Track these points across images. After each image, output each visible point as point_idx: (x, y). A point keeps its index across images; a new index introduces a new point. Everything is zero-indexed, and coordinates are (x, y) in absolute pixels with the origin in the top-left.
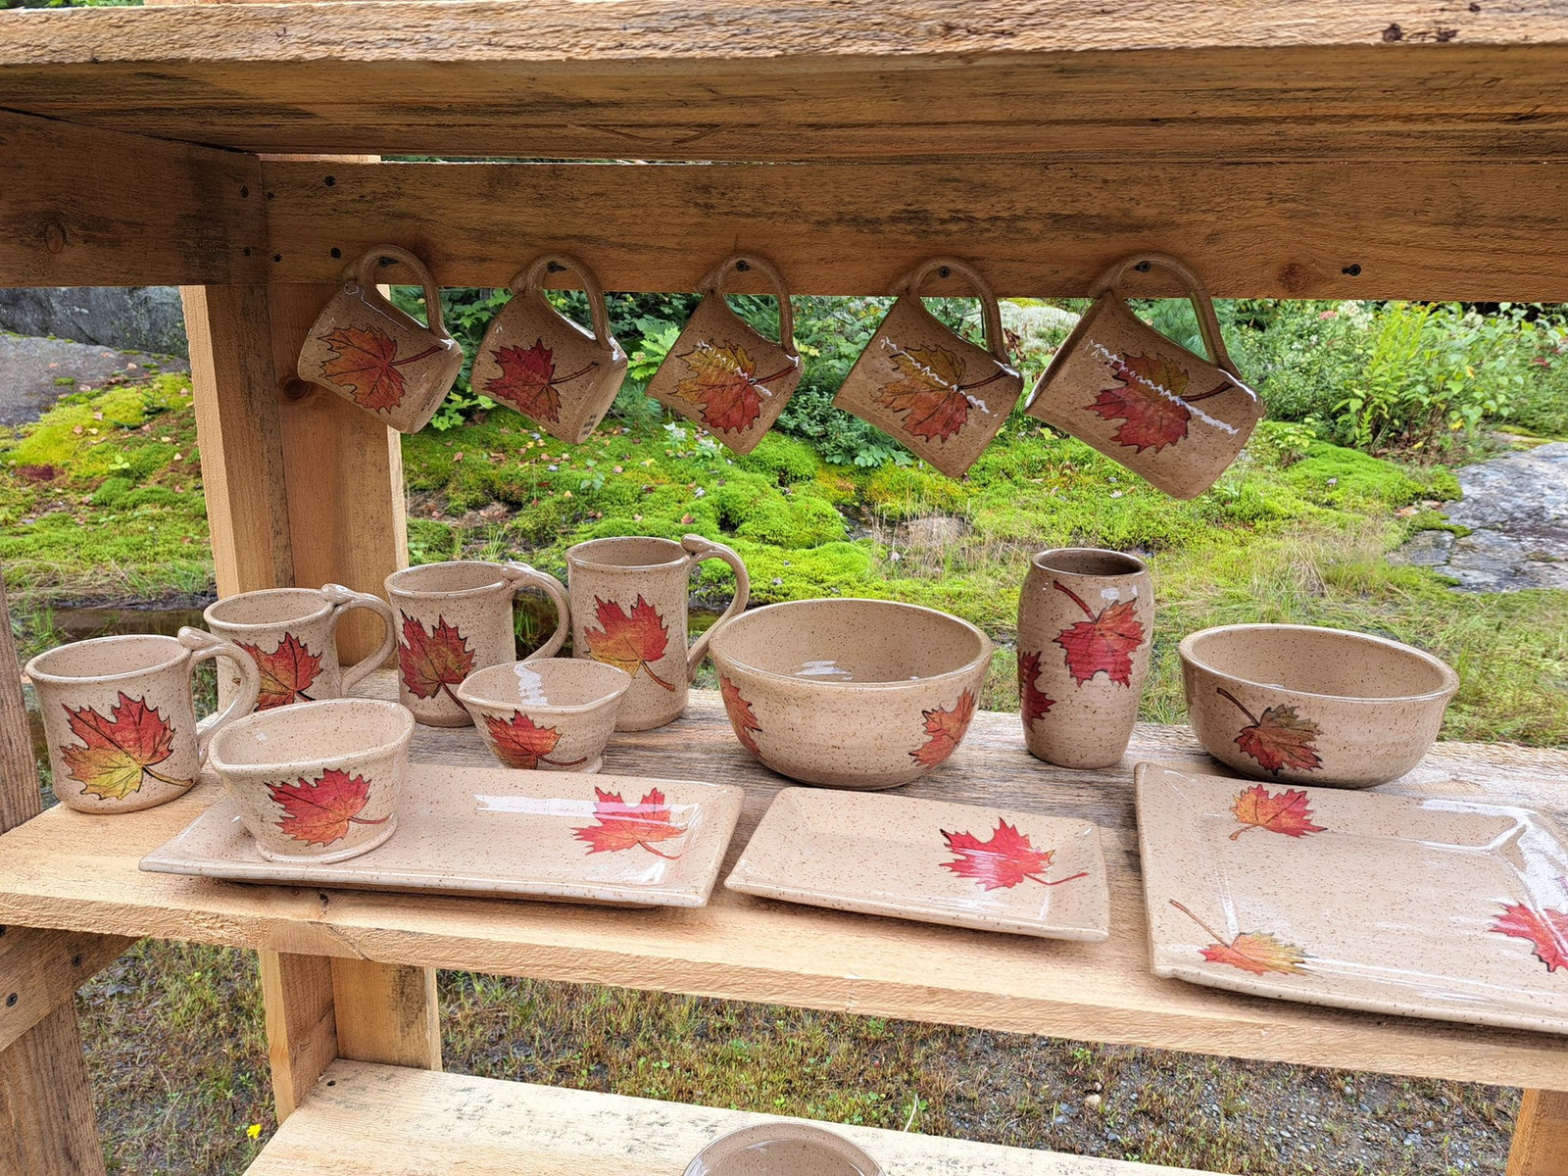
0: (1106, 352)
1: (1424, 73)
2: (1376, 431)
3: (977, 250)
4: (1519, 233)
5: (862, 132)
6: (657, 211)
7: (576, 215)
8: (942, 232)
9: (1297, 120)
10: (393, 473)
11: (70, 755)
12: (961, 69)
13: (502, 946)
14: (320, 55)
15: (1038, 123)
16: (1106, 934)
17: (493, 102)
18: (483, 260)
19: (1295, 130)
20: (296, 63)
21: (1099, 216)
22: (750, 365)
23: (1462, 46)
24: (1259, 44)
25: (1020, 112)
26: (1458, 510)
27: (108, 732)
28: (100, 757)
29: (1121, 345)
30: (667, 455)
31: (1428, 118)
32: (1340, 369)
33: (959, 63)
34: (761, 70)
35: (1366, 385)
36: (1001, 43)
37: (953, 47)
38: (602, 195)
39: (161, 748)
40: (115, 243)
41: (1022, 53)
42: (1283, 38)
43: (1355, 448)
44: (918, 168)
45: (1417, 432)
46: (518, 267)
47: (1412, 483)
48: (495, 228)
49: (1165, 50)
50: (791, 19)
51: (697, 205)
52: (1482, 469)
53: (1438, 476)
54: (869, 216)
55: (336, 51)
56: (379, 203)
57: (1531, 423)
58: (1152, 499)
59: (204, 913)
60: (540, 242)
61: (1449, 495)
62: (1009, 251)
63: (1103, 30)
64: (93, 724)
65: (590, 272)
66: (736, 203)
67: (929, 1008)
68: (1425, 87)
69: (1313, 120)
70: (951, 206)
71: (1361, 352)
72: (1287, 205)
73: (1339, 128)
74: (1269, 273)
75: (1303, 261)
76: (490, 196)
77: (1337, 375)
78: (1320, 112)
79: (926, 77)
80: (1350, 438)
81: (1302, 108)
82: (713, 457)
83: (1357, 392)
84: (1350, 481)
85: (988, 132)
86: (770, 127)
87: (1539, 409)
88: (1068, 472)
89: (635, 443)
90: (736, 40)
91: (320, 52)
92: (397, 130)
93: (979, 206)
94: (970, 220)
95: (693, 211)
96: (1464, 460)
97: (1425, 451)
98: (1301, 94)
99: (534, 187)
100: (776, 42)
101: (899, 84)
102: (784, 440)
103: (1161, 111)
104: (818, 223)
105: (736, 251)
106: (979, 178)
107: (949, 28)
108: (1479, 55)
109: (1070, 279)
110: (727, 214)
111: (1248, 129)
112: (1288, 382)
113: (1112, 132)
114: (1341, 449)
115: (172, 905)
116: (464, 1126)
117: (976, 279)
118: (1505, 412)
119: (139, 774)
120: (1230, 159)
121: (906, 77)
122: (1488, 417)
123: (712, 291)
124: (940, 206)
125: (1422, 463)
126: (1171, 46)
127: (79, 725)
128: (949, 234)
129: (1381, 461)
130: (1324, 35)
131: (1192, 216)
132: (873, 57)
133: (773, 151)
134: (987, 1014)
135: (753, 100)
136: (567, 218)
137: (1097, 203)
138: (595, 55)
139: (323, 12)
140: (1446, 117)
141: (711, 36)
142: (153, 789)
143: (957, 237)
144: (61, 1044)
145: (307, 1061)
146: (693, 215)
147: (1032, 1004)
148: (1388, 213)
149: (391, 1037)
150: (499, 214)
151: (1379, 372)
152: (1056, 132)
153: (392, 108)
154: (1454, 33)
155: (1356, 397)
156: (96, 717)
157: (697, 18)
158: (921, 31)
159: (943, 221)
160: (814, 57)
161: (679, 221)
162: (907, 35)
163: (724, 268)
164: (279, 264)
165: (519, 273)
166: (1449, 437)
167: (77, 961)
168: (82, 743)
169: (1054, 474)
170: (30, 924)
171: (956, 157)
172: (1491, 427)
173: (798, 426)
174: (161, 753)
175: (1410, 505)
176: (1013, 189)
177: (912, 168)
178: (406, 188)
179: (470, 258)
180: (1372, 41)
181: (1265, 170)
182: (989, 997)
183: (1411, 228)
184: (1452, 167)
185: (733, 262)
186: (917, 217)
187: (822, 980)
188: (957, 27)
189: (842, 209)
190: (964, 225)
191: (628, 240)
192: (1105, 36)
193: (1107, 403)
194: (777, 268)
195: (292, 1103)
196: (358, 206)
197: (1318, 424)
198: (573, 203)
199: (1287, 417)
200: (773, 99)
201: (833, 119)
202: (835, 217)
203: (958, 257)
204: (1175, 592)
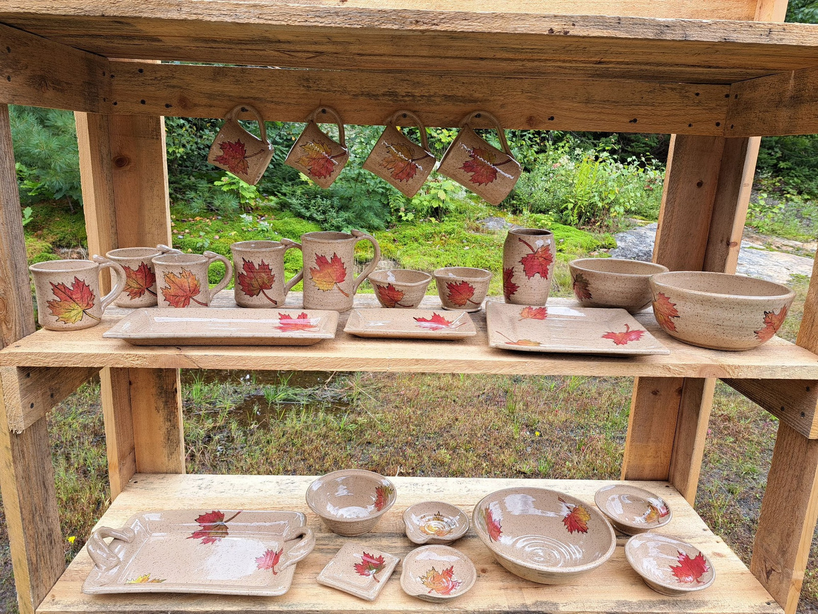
0: (466, 147)
1: (563, 44)
2: (580, 217)
3: (417, 108)
4: (607, 107)
5: (378, 58)
6: (287, 88)
7: (252, 89)
8: (403, 100)
9: (529, 60)
10: (166, 200)
11: (51, 305)
12: (420, 36)
13: (256, 358)
14: (194, 18)
15: (441, 58)
16: (476, 333)
17: (242, 39)
18: (211, 106)
19: (529, 65)
20: (185, 20)
21: (461, 96)
22: (329, 151)
23: (570, 36)
24: (512, 32)
25: (436, 53)
26: (615, 253)
27: (70, 294)
28: (65, 305)
29: (472, 144)
30: (243, 230)
31: (570, 62)
32: (563, 190)
33: (420, 33)
34: (352, 32)
35: (574, 197)
36: (434, 27)
37: (419, 28)
38: (263, 81)
39: (90, 303)
40: (62, 91)
41: (441, 31)
42: (520, 31)
43: (571, 226)
44: (392, 75)
45: (597, 218)
46: (226, 110)
47: (595, 241)
48: (216, 93)
49: (485, 33)
50: (365, 16)
51: (304, 86)
52: (625, 234)
53: (607, 238)
54: (374, 93)
55: (200, 17)
56: (164, 81)
57: (645, 214)
58: (482, 250)
59: (130, 354)
60: (237, 100)
61: (611, 246)
62: (428, 109)
63: (466, 25)
64: (63, 290)
65: (259, 112)
66: (320, 86)
67: (416, 367)
68: (565, 49)
69: (534, 60)
70: (406, 90)
71: (572, 182)
72: (528, 94)
73: (542, 64)
74: (523, 120)
75: (535, 115)
76: (214, 80)
77: (562, 193)
78: (536, 58)
79: (407, 38)
80: (569, 222)
81: (529, 56)
82: (268, 231)
83: (571, 200)
84: (569, 241)
85: (423, 60)
86: (343, 54)
87: (649, 208)
88: (444, 238)
89: (225, 224)
90: (347, 21)
91: (194, 17)
92: (190, 49)
93: (416, 91)
94: (413, 96)
95: (302, 88)
96: (618, 231)
97: (601, 227)
98: (528, 50)
99: (234, 76)
100: (360, 23)
101: (397, 40)
102: (304, 222)
103: (483, 55)
104: (354, 95)
105: (320, 105)
106: (416, 80)
107: (417, 22)
108: (576, 39)
109: (452, 120)
110: (316, 90)
111: (513, 63)
112: (541, 197)
113: (467, 62)
114: (565, 226)
115: (116, 352)
116: (202, 492)
117: (417, 119)
118: (633, 209)
119: (81, 314)
120: (508, 76)
121: (400, 37)
122: (628, 212)
123: (312, 121)
124: (402, 90)
125: (600, 232)
126: (487, 31)
127: (57, 291)
128: (405, 101)
129: (582, 231)
130: (532, 31)
131: (495, 98)
132: (393, 29)
133: (338, 65)
134: (437, 367)
135: (341, 43)
136: (248, 90)
137: (461, 91)
138: (297, 24)
139: (196, 3)
140: (576, 61)
141: (337, 19)
142: (87, 321)
143: (408, 102)
144: (42, 435)
145: (125, 472)
146: (302, 91)
147: (451, 361)
148: (563, 98)
149: (163, 460)
150: (218, 87)
151: (579, 190)
152: (446, 61)
153: (197, 39)
154: (568, 32)
155: (571, 202)
156: (65, 287)
157: (333, 13)
158: (408, 22)
159: (403, 96)
160: (371, 28)
161: (296, 92)
162: (404, 23)
163: (317, 112)
164: (116, 106)
165: (227, 112)
166: (611, 220)
167: (52, 396)
168: (58, 299)
169: (437, 239)
170: (50, 365)
171: (408, 71)
172: (628, 216)
173: (311, 215)
174: (90, 306)
175: (595, 251)
176: (429, 85)
177: (391, 75)
178: (176, 75)
179: (205, 105)
180: (545, 33)
181: (520, 81)
182: (437, 360)
183: (571, 104)
184: (584, 82)
185: (320, 110)
186: (393, 94)
187: (378, 360)
188: (420, 22)
189: (363, 90)
190: (411, 98)
191: (274, 100)
192: (466, 27)
193: (467, 167)
194: (337, 113)
195: (119, 489)
196: (154, 82)
197: (555, 215)
198: (251, 84)
199: (541, 212)
200: (349, 43)
201: (369, 52)
202: (360, 93)
203: (410, 110)
204: (494, 292)
